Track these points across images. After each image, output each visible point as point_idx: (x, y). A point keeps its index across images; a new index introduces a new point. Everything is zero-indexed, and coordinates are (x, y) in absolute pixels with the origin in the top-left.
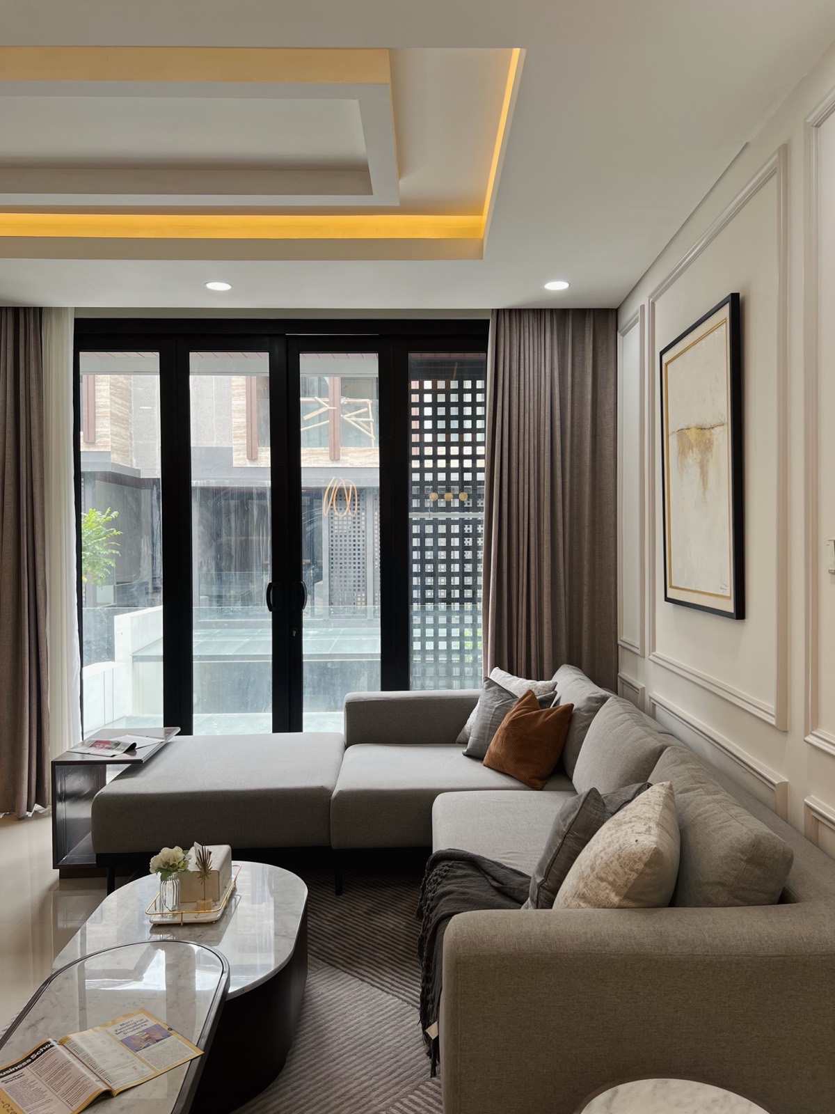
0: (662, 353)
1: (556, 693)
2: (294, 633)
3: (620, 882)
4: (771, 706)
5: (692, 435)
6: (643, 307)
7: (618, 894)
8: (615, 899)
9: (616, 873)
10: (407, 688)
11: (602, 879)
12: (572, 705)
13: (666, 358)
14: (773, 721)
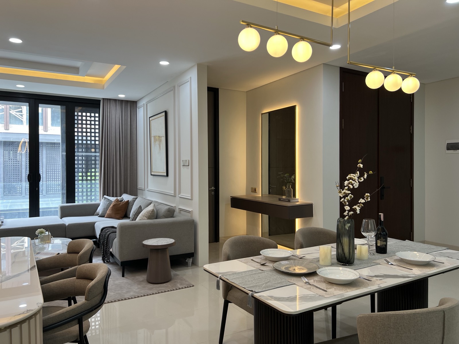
0: (150, 118)
1: (124, 199)
2: (37, 189)
3: (147, 216)
4: (173, 192)
5: (157, 138)
6: (144, 104)
7: (147, 218)
8: (146, 219)
9: (146, 214)
10: (75, 203)
11: (144, 216)
12: (129, 200)
13: (151, 119)
14: (173, 195)
